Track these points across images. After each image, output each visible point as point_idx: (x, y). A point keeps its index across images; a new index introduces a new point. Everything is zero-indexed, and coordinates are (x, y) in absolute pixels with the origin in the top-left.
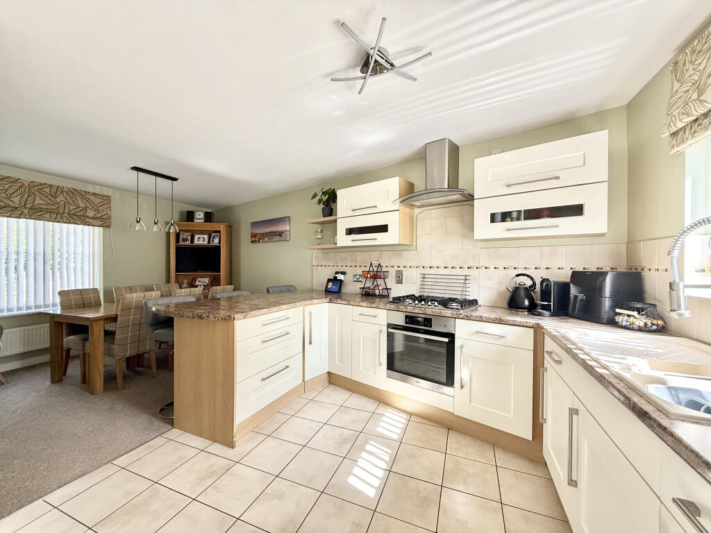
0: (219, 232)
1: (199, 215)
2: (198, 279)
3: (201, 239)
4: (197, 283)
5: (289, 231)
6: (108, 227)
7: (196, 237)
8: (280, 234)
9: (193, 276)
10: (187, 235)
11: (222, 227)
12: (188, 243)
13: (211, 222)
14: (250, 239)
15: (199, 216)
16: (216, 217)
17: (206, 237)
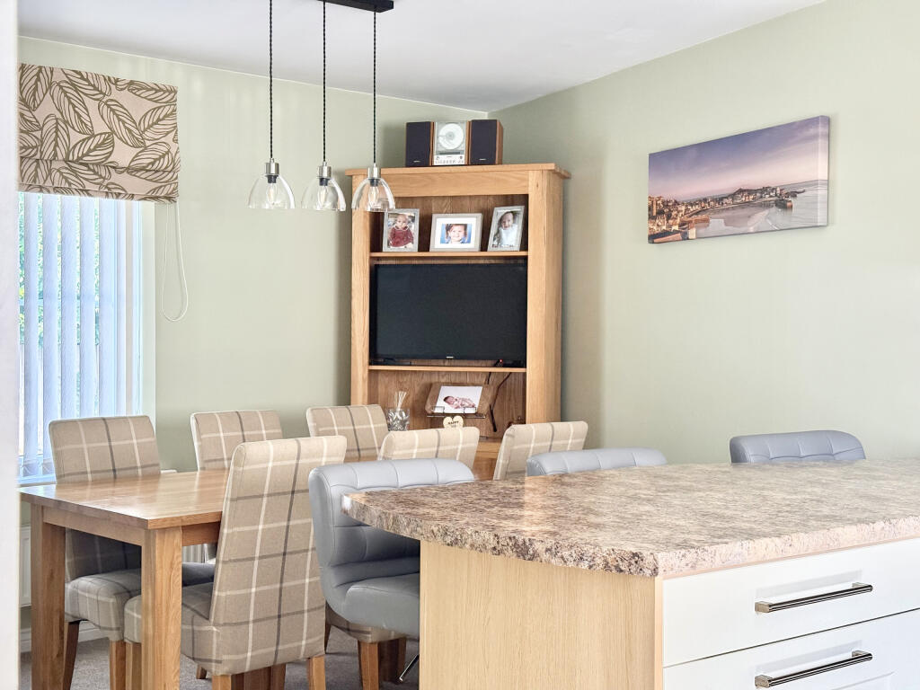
0: (524, 200)
1: (451, 136)
2: (446, 391)
3: (457, 233)
4: (441, 407)
5: (828, 183)
6: (169, 198)
7: (439, 223)
8: (782, 200)
9: (426, 380)
10: (407, 220)
11: (533, 181)
12: (411, 248)
13: (491, 162)
14: (645, 227)
15: (451, 139)
16: (508, 139)
17: (474, 222)
